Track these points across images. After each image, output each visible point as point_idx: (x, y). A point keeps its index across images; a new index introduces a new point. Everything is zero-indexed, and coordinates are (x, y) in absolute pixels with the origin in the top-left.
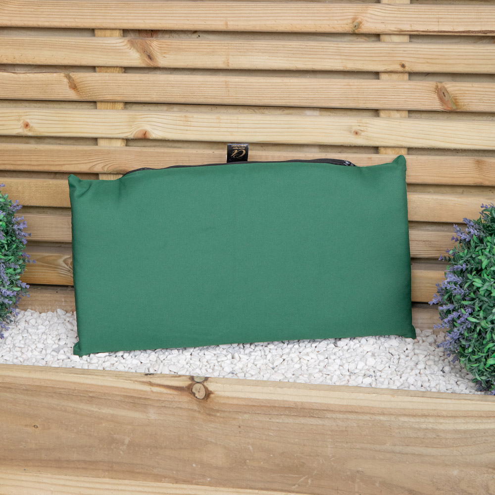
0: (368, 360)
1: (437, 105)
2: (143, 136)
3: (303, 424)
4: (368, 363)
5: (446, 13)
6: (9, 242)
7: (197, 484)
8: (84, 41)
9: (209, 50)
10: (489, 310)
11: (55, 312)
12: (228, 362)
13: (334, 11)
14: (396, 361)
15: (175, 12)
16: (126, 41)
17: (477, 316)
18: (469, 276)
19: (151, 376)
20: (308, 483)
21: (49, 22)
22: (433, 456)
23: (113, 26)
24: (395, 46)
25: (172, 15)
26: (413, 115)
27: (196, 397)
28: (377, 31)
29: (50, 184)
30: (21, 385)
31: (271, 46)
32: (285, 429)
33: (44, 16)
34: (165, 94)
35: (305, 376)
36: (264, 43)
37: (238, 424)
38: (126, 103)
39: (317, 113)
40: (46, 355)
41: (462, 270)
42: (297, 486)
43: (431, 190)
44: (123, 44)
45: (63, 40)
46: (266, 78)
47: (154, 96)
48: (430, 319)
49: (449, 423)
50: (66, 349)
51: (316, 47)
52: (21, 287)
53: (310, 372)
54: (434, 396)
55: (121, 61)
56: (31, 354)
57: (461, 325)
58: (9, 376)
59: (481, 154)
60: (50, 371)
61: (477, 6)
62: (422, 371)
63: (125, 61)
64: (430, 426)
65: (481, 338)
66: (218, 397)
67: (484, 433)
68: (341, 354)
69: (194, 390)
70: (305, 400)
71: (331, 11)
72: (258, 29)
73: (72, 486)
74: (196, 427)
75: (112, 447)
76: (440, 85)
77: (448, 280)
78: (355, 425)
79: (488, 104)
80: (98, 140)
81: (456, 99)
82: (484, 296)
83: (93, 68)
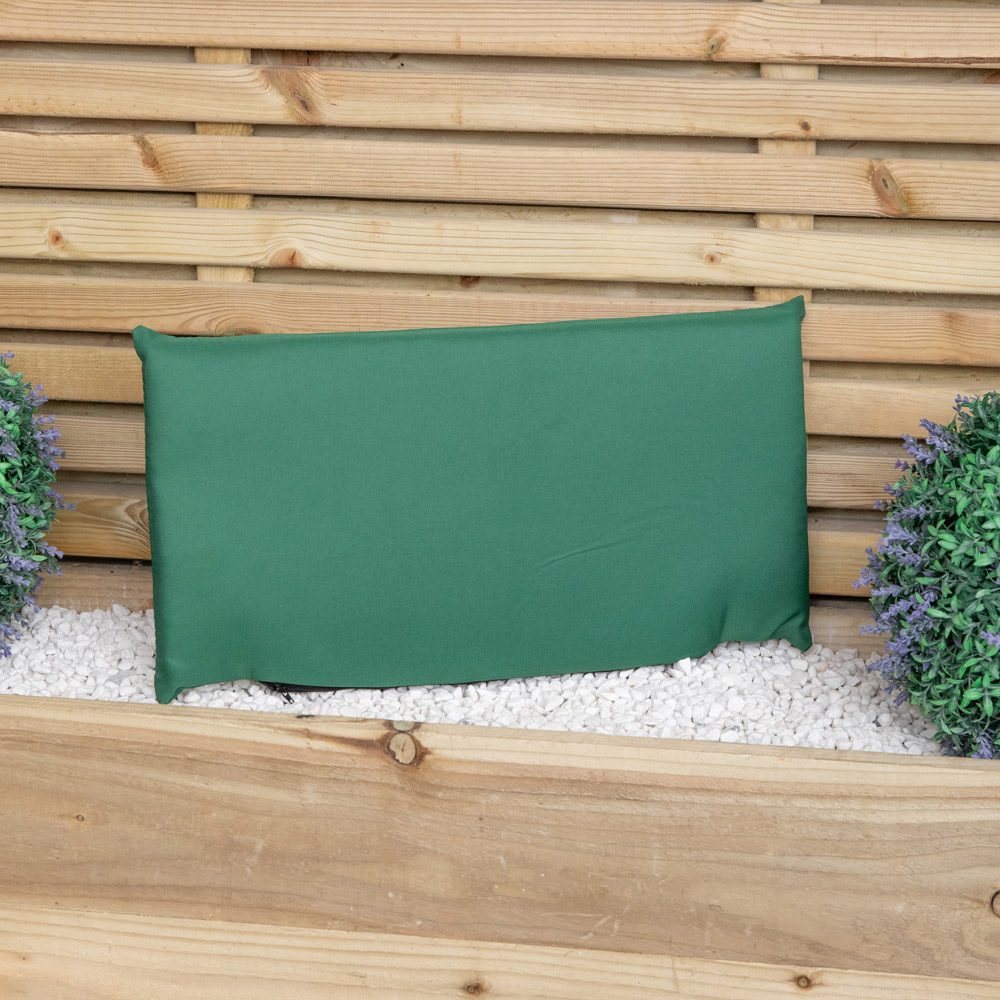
0: (730, 703)
1: (870, 205)
2: (289, 263)
3: (605, 814)
4: (729, 706)
5: (891, 23)
6: (26, 464)
7: (396, 932)
8: (175, 71)
9: (422, 92)
10: (969, 593)
11: (108, 611)
12: (457, 702)
13: (672, 17)
14: (785, 704)
15: (356, 15)
16: (258, 72)
17: (946, 606)
18: (932, 529)
19: (309, 719)
20: (613, 929)
21: (104, 31)
22: (857, 875)
23: (231, 41)
24: (789, 87)
25: (351, 21)
26: (824, 224)
27: (398, 761)
28: (756, 57)
29: (101, 357)
30: (53, 735)
31: (546, 84)
32: (570, 823)
33: (95, 20)
34: (334, 178)
35: (607, 728)
36: (532, 78)
37: (478, 814)
38: (257, 196)
39: (633, 219)
40: (95, 688)
41: (917, 518)
42: (591, 935)
43: (858, 373)
44: (252, 78)
45: (132, 68)
46: (534, 148)
47: (312, 182)
48: (852, 627)
49: (890, 811)
50: (134, 678)
51: (634, 88)
52: (47, 554)
53: (616, 721)
54: (861, 759)
55: (249, 111)
56: (65, 684)
57: (915, 624)
58: (29, 718)
59: (955, 303)
60: (110, 710)
61: (953, 9)
62: (836, 723)
63: (256, 112)
64: (852, 817)
65: (952, 651)
66: (439, 760)
67: (957, 830)
68: (678, 692)
69: (393, 747)
70: (608, 765)
71: (665, 17)
72: (520, 50)
73: (149, 936)
74: (395, 819)
75: (230, 859)
76: (877, 165)
77: (891, 537)
78: (707, 815)
79: (971, 203)
80: (199, 269)
81: (909, 193)
82: (960, 567)
83: (191, 126)
